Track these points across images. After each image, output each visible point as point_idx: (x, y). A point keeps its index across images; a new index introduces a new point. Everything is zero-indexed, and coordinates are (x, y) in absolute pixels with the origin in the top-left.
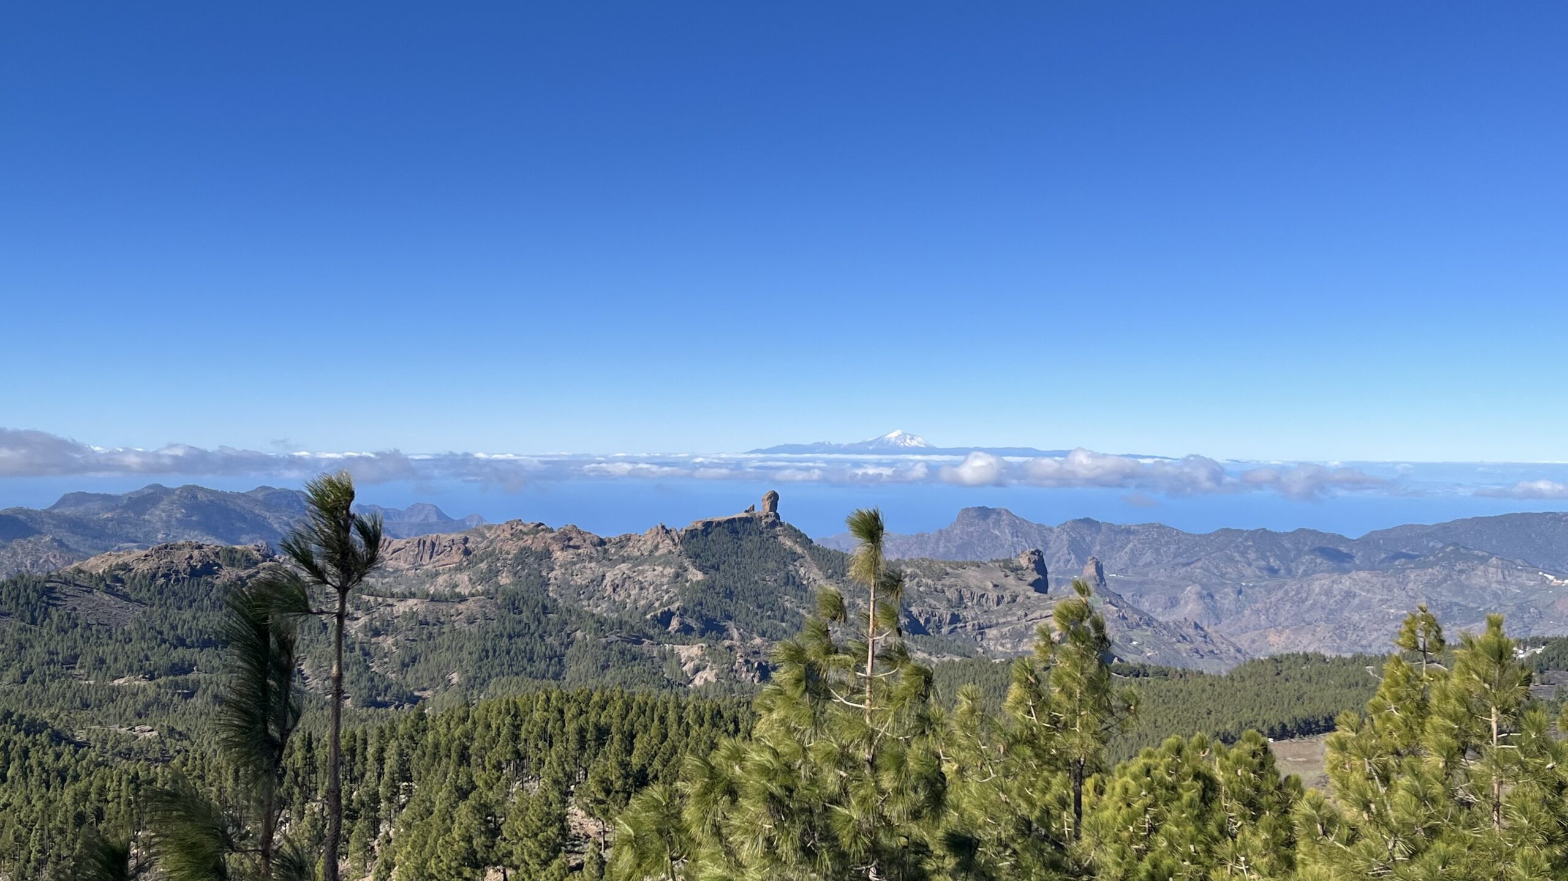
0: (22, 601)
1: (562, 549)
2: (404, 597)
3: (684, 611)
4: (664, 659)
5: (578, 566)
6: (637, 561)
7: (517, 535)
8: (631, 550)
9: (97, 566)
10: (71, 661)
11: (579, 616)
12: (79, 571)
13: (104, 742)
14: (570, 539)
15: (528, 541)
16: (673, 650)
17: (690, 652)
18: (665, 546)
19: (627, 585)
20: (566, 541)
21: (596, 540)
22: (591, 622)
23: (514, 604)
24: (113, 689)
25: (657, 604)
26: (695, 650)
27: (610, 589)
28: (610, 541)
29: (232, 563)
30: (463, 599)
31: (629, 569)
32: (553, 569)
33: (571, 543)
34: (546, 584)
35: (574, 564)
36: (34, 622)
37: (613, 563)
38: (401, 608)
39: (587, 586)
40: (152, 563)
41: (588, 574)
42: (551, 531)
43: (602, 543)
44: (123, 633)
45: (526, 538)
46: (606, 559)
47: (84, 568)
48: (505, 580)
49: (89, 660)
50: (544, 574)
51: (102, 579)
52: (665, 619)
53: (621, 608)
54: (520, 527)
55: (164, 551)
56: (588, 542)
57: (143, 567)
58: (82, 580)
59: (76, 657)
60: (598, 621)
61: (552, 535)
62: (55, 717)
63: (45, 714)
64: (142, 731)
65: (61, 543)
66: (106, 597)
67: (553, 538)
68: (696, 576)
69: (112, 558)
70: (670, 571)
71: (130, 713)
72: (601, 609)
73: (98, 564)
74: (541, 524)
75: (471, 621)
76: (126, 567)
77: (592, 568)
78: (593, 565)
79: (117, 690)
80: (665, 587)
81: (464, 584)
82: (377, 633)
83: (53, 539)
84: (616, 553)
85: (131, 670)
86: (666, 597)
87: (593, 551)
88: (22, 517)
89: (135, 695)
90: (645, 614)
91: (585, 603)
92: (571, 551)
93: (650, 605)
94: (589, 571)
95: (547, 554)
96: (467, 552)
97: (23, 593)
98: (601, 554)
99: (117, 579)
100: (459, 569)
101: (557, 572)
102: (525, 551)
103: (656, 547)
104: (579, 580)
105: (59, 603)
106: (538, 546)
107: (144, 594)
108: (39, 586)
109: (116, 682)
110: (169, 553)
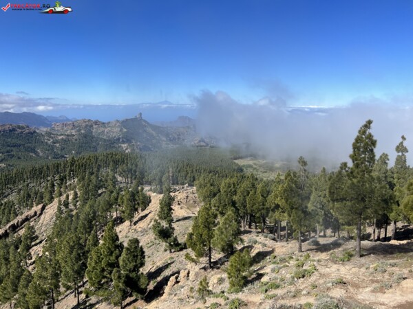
1: (95, 125)
2: (60, 135)
3: (123, 137)
4: (119, 147)
6: (112, 127)
7: (85, 122)
8: (110, 125)
11: (100, 139)
15: (87, 123)
16: (121, 145)
17: (124, 146)
18: (118, 124)
19: (110, 132)
20: (96, 123)
22: (103, 140)
23: (85, 136)
26: (126, 145)
27: (106, 133)
29: (19, 128)
30: (74, 135)
31: (110, 129)
34: (92, 132)
35: (98, 128)
37: (107, 128)
38: (60, 138)
39: (101, 133)
42: (93, 121)
43: (104, 123)
46: (105, 127)
48: (83, 132)
50: (91, 130)
52: (119, 139)
53: (109, 137)
54: (85, 120)
56: (101, 123)
60: (105, 140)
64: (2, 165)
67: (93, 123)
68: (125, 130)
70: (119, 129)
72: (105, 137)
74: (90, 120)
75: (76, 140)
77: (102, 129)
80: (118, 133)
81: (74, 132)
82: (55, 143)
84: (107, 125)
86: (118, 135)
87: (102, 125)
91: (101, 136)
92: (97, 125)
93: (115, 137)
95: (92, 126)
96: (74, 126)
100: (72, 129)
101: (94, 130)
102: (87, 125)
103: (116, 124)
104: (99, 131)
106: (90, 124)
110: (4, 126)
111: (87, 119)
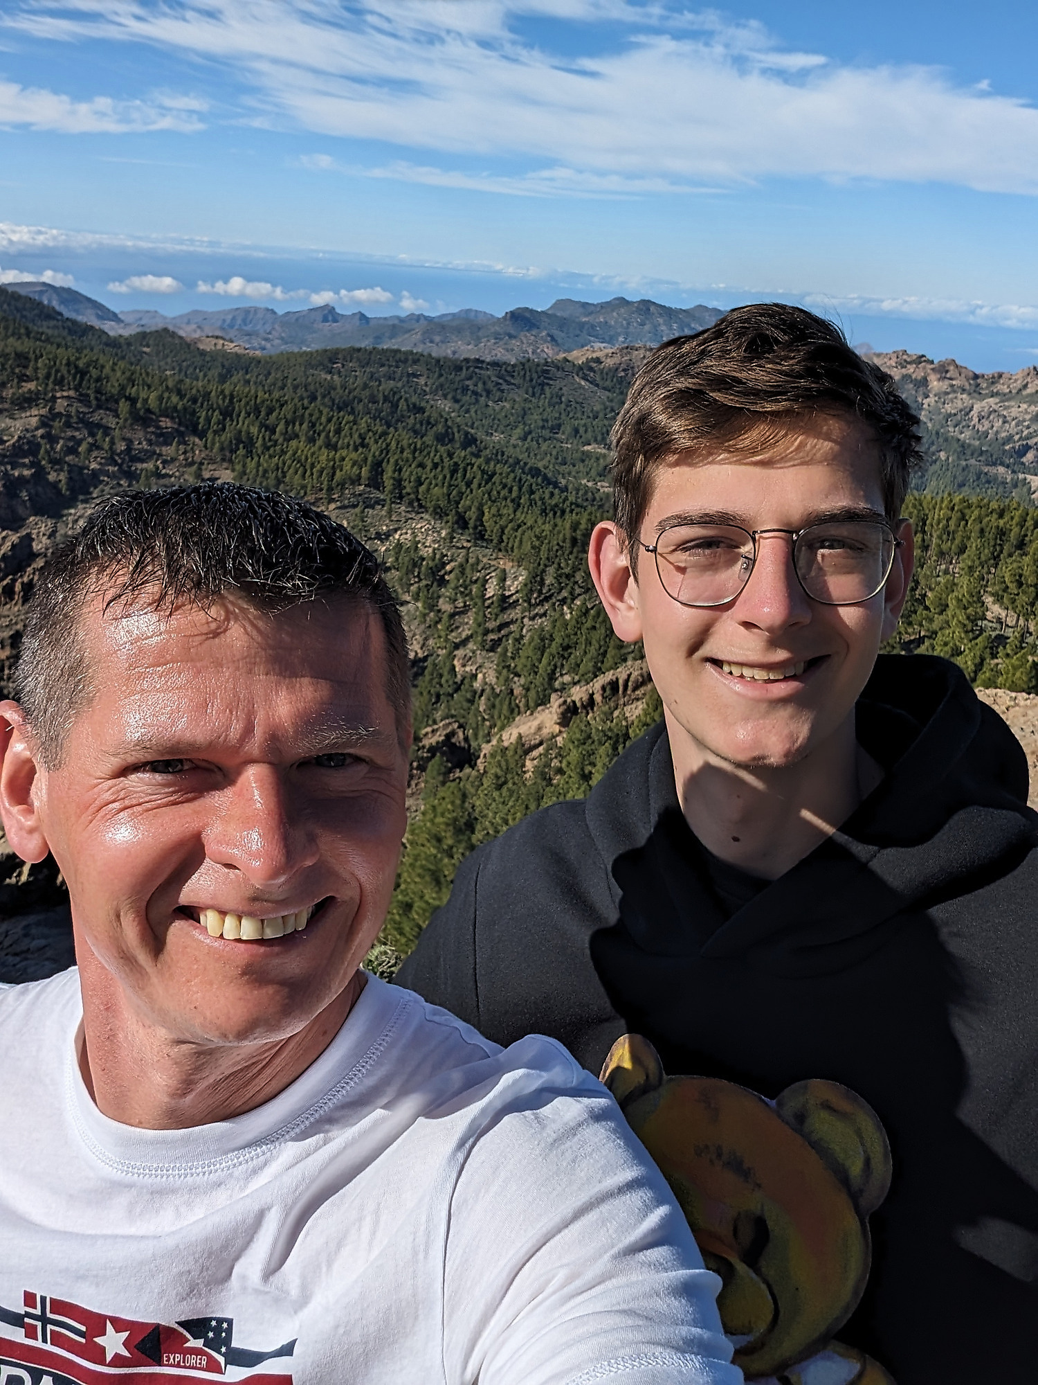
0: (528, 378)
1: (939, 380)
4: (1015, 486)
5: (950, 396)
6: (1005, 397)
7: (903, 364)
8: (1001, 387)
9: (577, 358)
10: (556, 428)
11: (946, 440)
12: (566, 360)
13: (578, 490)
14: (947, 372)
15: (911, 370)
16: (1025, 479)
18: (1034, 387)
19: (991, 417)
20: (942, 370)
21: (971, 374)
22: (956, 445)
24: (583, 452)
25: (1016, 438)
27: (976, 420)
28: (983, 376)
31: (996, 404)
32: (927, 396)
33: (948, 376)
35: (947, 393)
36: (534, 395)
37: (982, 397)
39: (955, 415)
40: (616, 360)
41: (959, 405)
42: (932, 362)
43: (976, 377)
44: (592, 411)
45: (908, 366)
46: (977, 392)
47: (569, 358)
49: (568, 429)
50: (920, 400)
51: (581, 368)
52: (1022, 451)
53: (983, 437)
54: (905, 357)
55: (625, 351)
56: (963, 375)
57: (610, 362)
58: (568, 367)
59: (559, 426)
60: (963, 446)
61: (932, 366)
62: (546, 468)
63: (540, 465)
64: (602, 487)
65: (553, 339)
66: (583, 383)
67: (933, 369)
69: (589, 353)
70: (1034, 409)
71: (593, 473)
72: (965, 436)
73: (579, 356)
74: (923, 356)
76: (598, 361)
77: (963, 400)
78: (964, 396)
79: (587, 455)
80: (1026, 423)
83: (549, 335)
84: (987, 388)
85: (596, 440)
86: (1025, 433)
87: (967, 384)
88: (528, 315)
89: (598, 459)
90: (1004, 444)
91: (951, 429)
92: (947, 382)
93: (1010, 439)
94: (959, 402)
95: (924, 382)
97: (528, 374)
98: (973, 388)
99: (591, 369)
101: (932, 400)
103: (1025, 386)
104: (949, 408)
105: (551, 382)
106: (919, 374)
107: (608, 383)
108: (539, 369)
109: (586, 448)
110: (629, 353)
111: (914, 351)
